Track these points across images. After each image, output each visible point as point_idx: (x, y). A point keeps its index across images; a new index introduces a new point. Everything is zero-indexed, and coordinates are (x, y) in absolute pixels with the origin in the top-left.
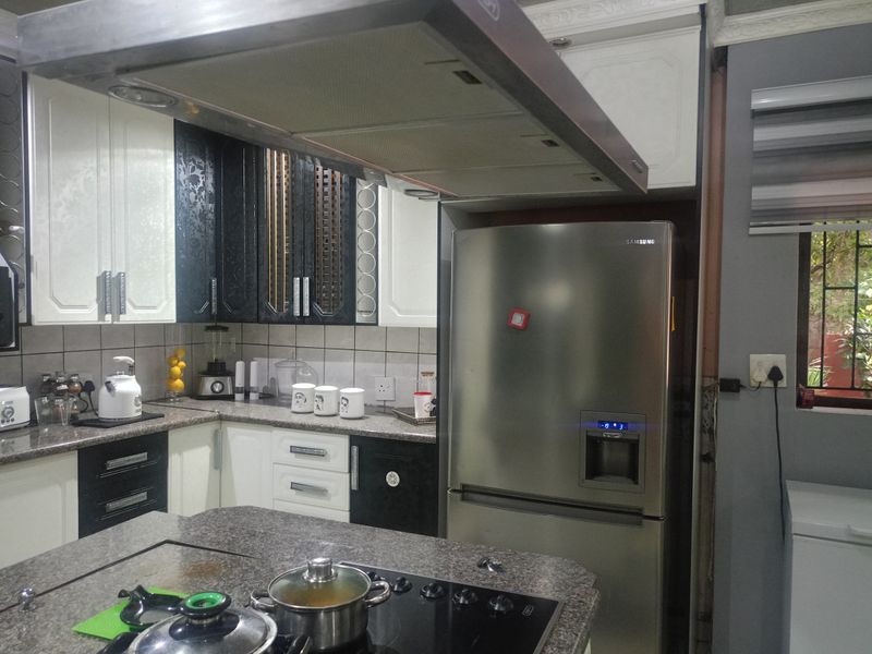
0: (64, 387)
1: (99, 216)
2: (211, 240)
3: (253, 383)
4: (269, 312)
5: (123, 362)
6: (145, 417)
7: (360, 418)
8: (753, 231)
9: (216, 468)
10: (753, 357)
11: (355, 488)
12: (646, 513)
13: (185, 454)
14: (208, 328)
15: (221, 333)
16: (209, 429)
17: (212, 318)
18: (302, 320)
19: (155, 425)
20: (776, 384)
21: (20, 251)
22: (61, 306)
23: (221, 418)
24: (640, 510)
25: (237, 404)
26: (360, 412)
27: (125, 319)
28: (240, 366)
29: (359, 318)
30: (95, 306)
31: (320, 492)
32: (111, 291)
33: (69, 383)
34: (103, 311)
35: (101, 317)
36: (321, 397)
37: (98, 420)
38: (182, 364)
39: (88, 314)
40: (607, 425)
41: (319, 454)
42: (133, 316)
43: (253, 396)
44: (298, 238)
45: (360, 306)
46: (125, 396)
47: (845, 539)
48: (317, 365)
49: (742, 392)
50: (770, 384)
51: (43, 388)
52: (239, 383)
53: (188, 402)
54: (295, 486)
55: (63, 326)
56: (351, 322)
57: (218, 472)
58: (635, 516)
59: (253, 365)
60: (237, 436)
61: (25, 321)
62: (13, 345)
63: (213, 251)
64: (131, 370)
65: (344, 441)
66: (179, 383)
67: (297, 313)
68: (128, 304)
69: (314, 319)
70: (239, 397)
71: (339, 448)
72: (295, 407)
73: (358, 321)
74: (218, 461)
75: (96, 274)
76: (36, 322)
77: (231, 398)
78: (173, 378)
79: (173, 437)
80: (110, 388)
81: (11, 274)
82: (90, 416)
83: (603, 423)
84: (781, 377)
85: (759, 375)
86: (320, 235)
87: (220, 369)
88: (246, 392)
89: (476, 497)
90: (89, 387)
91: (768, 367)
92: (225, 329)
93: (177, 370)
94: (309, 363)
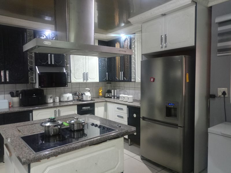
0: (78, 94)
1: (83, 62)
2: (107, 65)
3: (115, 95)
4: (116, 79)
5: (88, 89)
6: (91, 100)
7: (132, 102)
8: (218, 55)
9: (105, 111)
10: (218, 89)
11: (128, 117)
12: (179, 125)
13: (98, 108)
14: (107, 83)
15: (110, 84)
16: (104, 103)
17: (107, 81)
18: (122, 81)
19: (92, 102)
20: (224, 96)
21: (69, 69)
22: (76, 79)
23: (106, 101)
24: (178, 124)
25: (112, 99)
26: (132, 101)
27: (88, 81)
28: (113, 91)
29: (132, 80)
30: (83, 79)
31: (122, 117)
32: (85, 76)
33: (79, 93)
34: (84, 80)
35: (84, 81)
36: (124, 97)
37: (83, 100)
38: (101, 90)
39: (81, 80)
40: (170, 104)
41: (122, 109)
42: (89, 81)
43: (115, 97)
44: (121, 63)
45: (132, 78)
46: (87, 96)
47: (220, 134)
48: (128, 91)
49: (216, 98)
50: (223, 96)
51: (75, 94)
52: (113, 94)
53: (103, 98)
54: (118, 116)
55: (79, 83)
56: (131, 81)
57: (106, 112)
58: (176, 126)
59: (115, 91)
60: (110, 105)
61: (70, 82)
62: (67, 86)
63: (107, 67)
64: (89, 91)
65: (126, 107)
66: (101, 94)
67: (121, 80)
68: (89, 78)
69: (124, 81)
70: (113, 97)
71: (125, 108)
72: (120, 100)
73: (132, 81)
74: (106, 110)
75: (83, 73)
76: (72, 82)
77: (111, 98)
78: (100, 93)
79: (96, 104)
80: (85, 95)
81: (66, 74)
82: (82, 100)
83: (169, 104)
84: (226, 94)
85: (220, 94)
86: (125, 62)
87: (109, 92)
88: (114, 96)
89: (146, 119)
90: (82, 95)
91: (222, 91)
92: (110, 83)
93: (100, 91)
94: (127, 91)
